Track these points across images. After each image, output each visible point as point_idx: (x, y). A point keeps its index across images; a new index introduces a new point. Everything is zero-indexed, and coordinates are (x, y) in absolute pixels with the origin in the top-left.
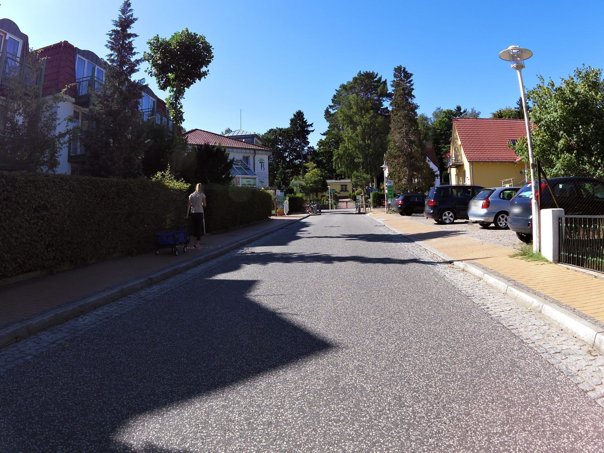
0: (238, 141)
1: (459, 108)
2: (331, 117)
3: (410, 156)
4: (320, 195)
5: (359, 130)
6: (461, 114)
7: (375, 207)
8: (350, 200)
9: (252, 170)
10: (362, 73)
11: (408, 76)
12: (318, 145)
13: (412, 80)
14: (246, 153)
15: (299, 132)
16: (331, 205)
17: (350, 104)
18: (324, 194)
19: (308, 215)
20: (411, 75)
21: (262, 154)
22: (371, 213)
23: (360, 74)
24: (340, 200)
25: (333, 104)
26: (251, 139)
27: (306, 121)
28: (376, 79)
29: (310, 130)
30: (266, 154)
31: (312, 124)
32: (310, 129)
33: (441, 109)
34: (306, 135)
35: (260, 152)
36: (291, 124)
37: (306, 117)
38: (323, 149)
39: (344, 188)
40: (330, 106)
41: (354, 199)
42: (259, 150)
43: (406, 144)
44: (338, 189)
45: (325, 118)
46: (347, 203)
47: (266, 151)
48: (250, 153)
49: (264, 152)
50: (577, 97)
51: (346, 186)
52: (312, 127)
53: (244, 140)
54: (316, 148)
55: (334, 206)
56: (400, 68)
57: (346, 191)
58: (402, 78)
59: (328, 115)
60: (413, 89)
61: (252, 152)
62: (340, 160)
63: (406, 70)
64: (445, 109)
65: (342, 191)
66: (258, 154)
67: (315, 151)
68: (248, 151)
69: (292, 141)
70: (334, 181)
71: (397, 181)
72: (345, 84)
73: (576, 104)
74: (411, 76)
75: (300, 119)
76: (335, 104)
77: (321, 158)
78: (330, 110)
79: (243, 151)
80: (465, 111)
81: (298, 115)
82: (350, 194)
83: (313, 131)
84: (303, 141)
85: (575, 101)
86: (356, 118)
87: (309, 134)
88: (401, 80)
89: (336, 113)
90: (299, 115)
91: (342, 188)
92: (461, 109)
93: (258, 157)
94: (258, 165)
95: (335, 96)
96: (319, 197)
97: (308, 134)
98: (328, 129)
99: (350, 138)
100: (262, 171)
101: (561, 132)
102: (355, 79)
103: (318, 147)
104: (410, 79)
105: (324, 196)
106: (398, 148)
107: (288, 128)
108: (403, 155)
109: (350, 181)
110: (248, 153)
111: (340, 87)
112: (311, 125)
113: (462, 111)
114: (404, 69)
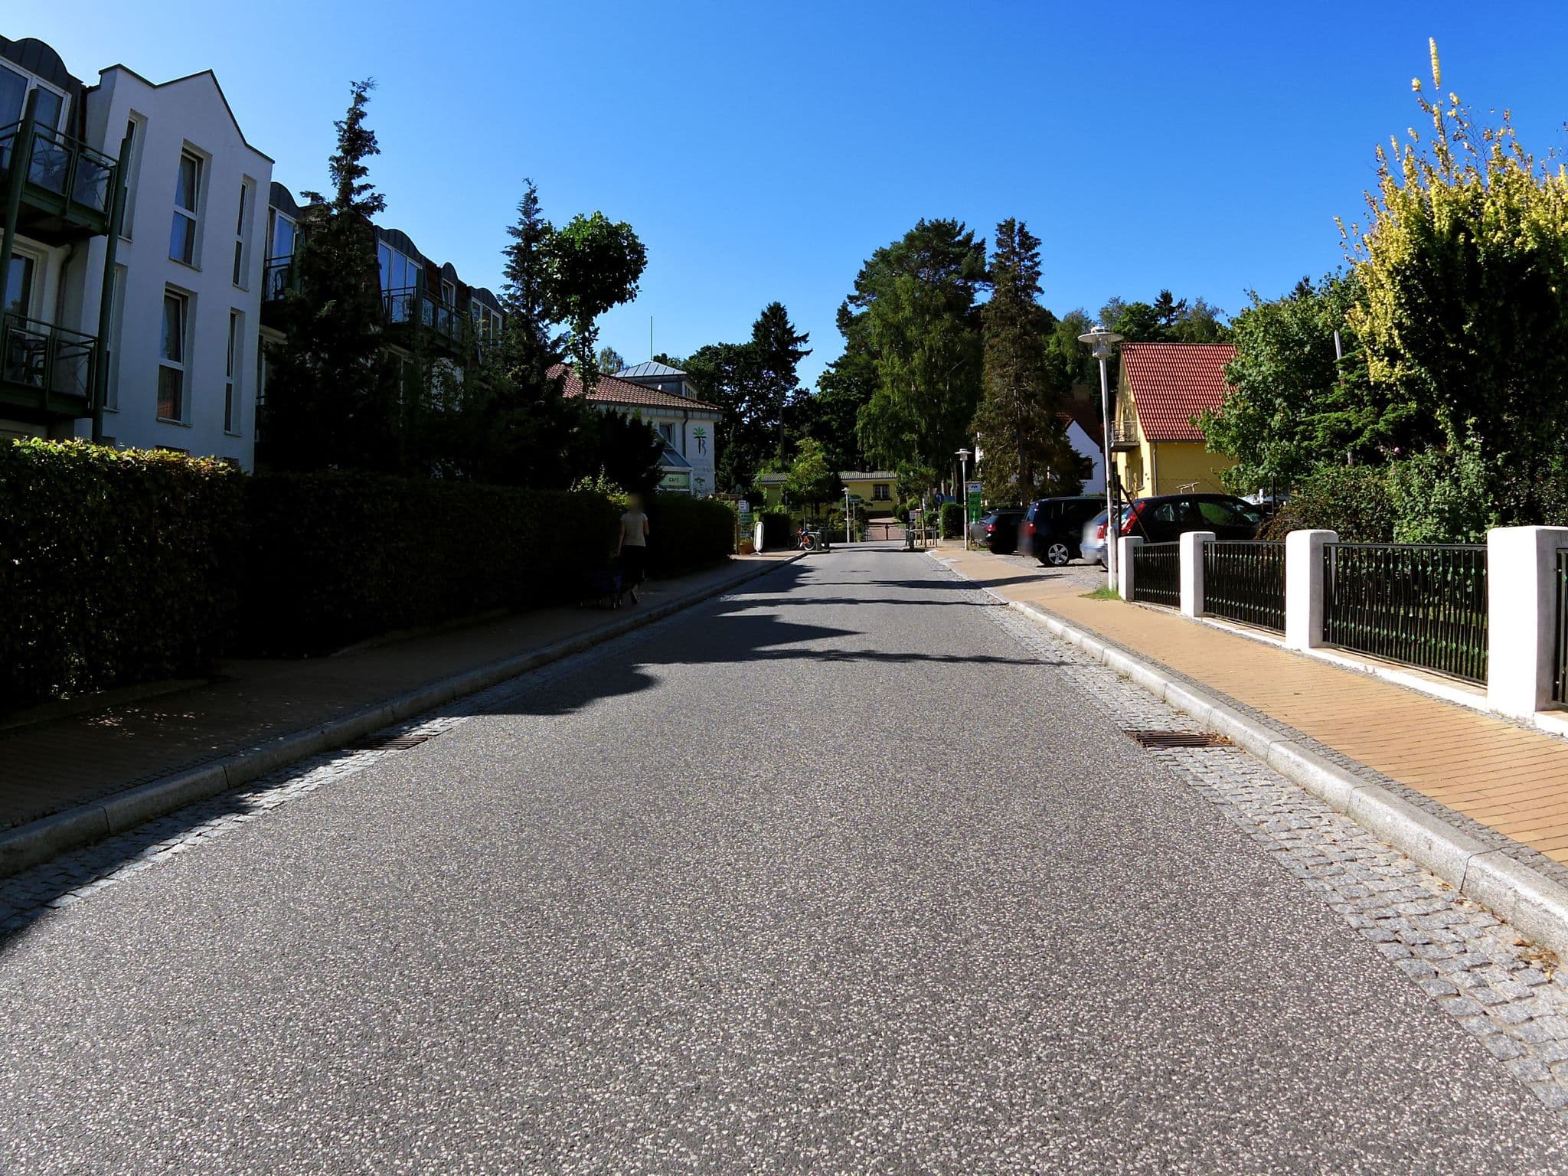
0: (649, 389)
1: (1167, 298)
2: (854, 327)
3: (1025, 425)
4: (824, 508)
5: (917, 361)
6: (1172, 310)
7: (948, 537)
8: (896, 520)
9: (680, 452)
10: (927, 223)
11: (1029, 243)
12: (818, 383)
13: (1038, 254)
14: (666, 416)
15: (773, 355)
16: (852, 533)
17: (898, 297)
18: (835, 505)
19: (803, 552)
20: (1037, 242)
21: (701, 419)
22: (935, 551)
23: (921, 227)
24: (871, 521)
25: (857, 293)
26: (674, 385)
27: (792, 327)
28: (960, 238)
29: (800, 350)
30: (710, 418)
31: (807, 335)
32: (801, 347)
33: (1121, 301)
34: (791, 363)
35: (697, 415)
36: (755, 335)
37: (792, 319)
38: (832, 394)
39: (881, 491)
40: (851, 298)
41: (905, 518)
42: (693, 410)
43: (1017, 399)
44: (867, 493)
45: (839, 327)
46: (887, 528)
47: (710, 411)
48: (675, 416)
49: (706, 415)
50: (1310, 335)
51: (886, 486)
52: (806, 342)
53: (660, 388)
54: (815, 390)
55: (858, 535)
56: (1010, 224)
57: (886, 497)
58: (1014, 248)
59: (845, 321)
60: (1039, 274)
61: (681, 413)
62: (874, 430)
63: (1026, 229)
64: (1130, 302)
65: (877, 497)
66: (693, 418)
67: (811, 401)
68: (671, 413)
69: (758, 377)
70: (857, 474)
71: (995, 480)
72: (887, 247)
73: (1307, 349)
74: (1035, 245)
75: (777, 325)
76: (862, 291)
77: (825, 418)
78: (851, 308)
79: (661, 412)
80: (1181, 305)
81: (772, 313)
82: (896, 507)
83: (807, 353)
84: (783, 377)
85: (1306, 343)
86: (912, 332)
87: (799, 359)
88: (1013, 251)
89: (864, 315)
90: (775, 316)
91: (877, 492)
92: (1171, 300)
93: (692, 426)
94: (692, 443)
95: (862, 274)
96: (823, 515)
97: (796, 360)
98: (845, 352)
99: (896, 379)
100: (700, 457)
101: (1278, 401)
102: (910, 238)
103: (818, 389)
104: (1034, 252)
105: (835, 511)
106: (999, 408)
107: (747, 346)
108: (1010, 423)
109: (893, 474)
110: (671, 417)
111: (874, 255)
112: (804, 338)
113: (1174, 304)
114: (1022, 226)
